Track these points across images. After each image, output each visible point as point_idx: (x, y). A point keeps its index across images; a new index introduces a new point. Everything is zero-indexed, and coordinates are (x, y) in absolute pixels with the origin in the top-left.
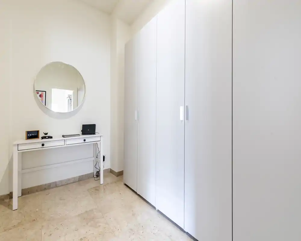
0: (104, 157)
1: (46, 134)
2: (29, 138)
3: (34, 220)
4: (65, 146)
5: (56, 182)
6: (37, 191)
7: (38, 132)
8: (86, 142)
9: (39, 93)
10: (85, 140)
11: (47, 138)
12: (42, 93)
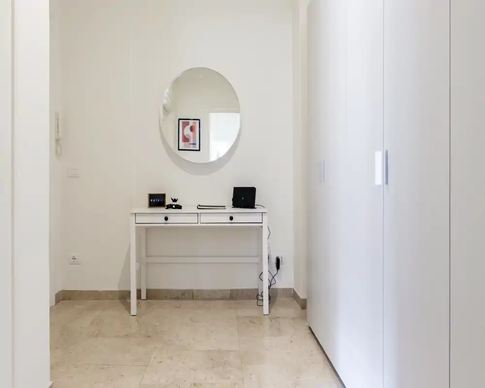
0: (278, 260)
1: (175, 201)
2: (152, 205)
3: (150, 336)
4: (199, 224)
5: (192, 290)
6: (166, 298)
7: (164, 196)
8: (233, 221)
9: (190, 123)
10: (231, 218)
11: (174, 208)
12: (194, 122)
